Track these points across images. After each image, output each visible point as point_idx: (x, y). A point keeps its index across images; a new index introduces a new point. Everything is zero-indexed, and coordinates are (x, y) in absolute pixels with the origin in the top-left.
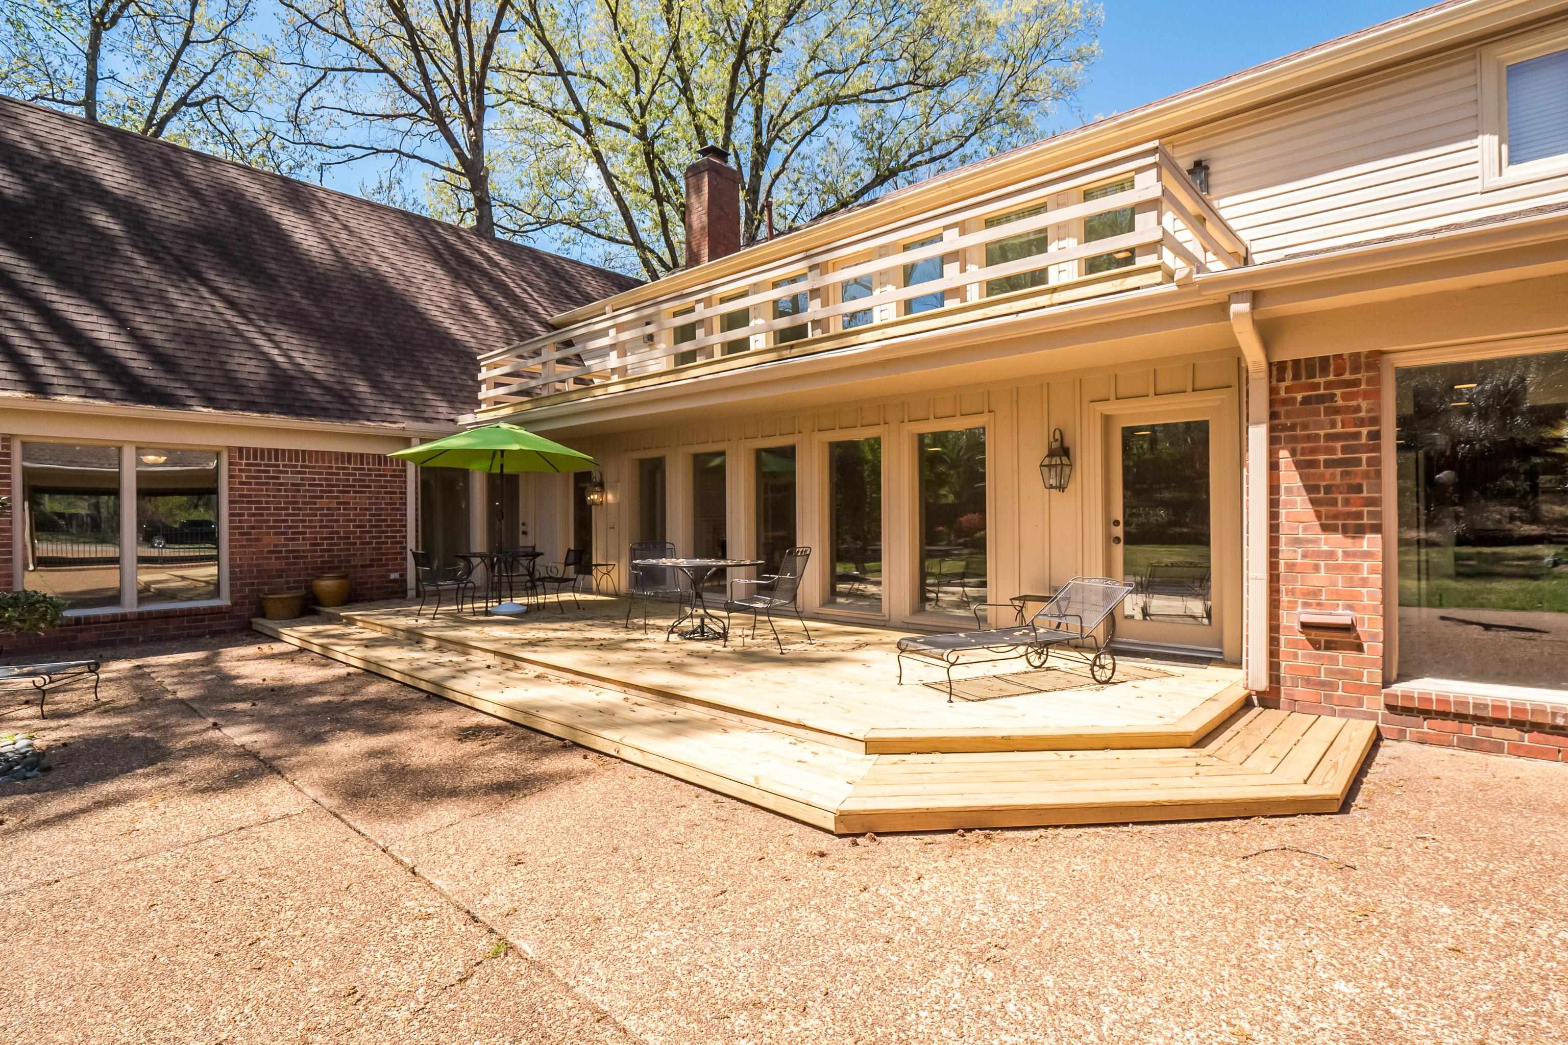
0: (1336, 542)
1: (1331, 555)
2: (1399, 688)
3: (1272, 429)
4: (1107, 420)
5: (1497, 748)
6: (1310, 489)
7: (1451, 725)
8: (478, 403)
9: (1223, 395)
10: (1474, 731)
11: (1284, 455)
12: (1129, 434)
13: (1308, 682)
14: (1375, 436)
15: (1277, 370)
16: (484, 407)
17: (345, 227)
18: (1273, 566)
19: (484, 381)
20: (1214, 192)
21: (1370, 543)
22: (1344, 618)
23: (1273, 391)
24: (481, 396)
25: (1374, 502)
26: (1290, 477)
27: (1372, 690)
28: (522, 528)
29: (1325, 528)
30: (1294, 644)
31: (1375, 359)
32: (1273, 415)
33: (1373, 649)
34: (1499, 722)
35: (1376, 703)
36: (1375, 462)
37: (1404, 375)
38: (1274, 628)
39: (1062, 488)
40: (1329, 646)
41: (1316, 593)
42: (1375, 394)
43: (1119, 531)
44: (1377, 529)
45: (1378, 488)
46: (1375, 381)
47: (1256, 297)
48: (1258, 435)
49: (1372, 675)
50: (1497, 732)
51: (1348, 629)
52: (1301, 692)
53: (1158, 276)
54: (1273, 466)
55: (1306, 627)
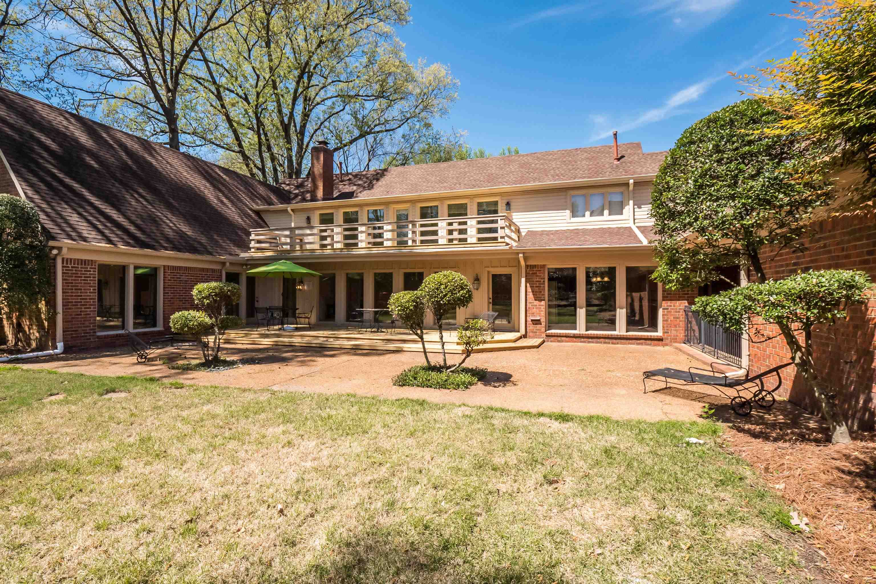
0: (536, 303)
1: (536, 305)
2: (548, 332)
3: (526, 279)
4: (488, 272)
5: (563, 341)
6: (533, 292)
7: (556, 338)
8: (250, 249)
9: (515, 268)
10: (559, 339)
11: (528, 284)
12: (494, 276)
13: (532, 332)
14: (544, 281)
15: (527, 266)
16: (253, 250)
17: (168, 163)
18: (526, 308)
19: (253, 240)
20: (512, 211)
21: (543, 303)
22: (538, 318)
23: (526, 271)
24: (251, 246)
25: (544, 295)
26: (529, 290)
27: (543, 332)
28: (256, 299)
29: (535, 300)
30: (530, 324)
31: (544, 266)
32: (526, 276)
33: (543, 324)
34: (563, 336)
35: (544, 335)
36: (544, 287)
37: (548, 269)
38: (526, 321)
39: (477, 289)
40: (536, 324)
41: (533, 313)
42: (544, 273)
43: (491, 301)
44: (544, 300)
45: (544, 292)
46: (544, 271)
47: (524, 253)
48: (523, 280)
49: (543, 329)
50: (563, 338)
51: (539, 320)
52: (531, 334)
53: (504, 244)
54: (526, 287)
55: (532, 320)
